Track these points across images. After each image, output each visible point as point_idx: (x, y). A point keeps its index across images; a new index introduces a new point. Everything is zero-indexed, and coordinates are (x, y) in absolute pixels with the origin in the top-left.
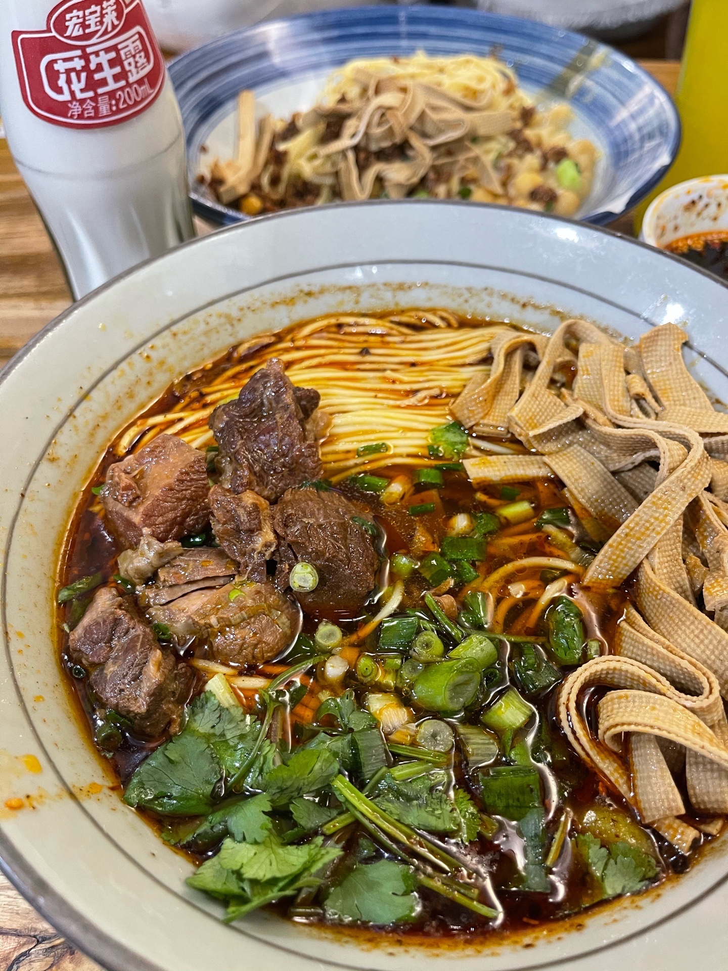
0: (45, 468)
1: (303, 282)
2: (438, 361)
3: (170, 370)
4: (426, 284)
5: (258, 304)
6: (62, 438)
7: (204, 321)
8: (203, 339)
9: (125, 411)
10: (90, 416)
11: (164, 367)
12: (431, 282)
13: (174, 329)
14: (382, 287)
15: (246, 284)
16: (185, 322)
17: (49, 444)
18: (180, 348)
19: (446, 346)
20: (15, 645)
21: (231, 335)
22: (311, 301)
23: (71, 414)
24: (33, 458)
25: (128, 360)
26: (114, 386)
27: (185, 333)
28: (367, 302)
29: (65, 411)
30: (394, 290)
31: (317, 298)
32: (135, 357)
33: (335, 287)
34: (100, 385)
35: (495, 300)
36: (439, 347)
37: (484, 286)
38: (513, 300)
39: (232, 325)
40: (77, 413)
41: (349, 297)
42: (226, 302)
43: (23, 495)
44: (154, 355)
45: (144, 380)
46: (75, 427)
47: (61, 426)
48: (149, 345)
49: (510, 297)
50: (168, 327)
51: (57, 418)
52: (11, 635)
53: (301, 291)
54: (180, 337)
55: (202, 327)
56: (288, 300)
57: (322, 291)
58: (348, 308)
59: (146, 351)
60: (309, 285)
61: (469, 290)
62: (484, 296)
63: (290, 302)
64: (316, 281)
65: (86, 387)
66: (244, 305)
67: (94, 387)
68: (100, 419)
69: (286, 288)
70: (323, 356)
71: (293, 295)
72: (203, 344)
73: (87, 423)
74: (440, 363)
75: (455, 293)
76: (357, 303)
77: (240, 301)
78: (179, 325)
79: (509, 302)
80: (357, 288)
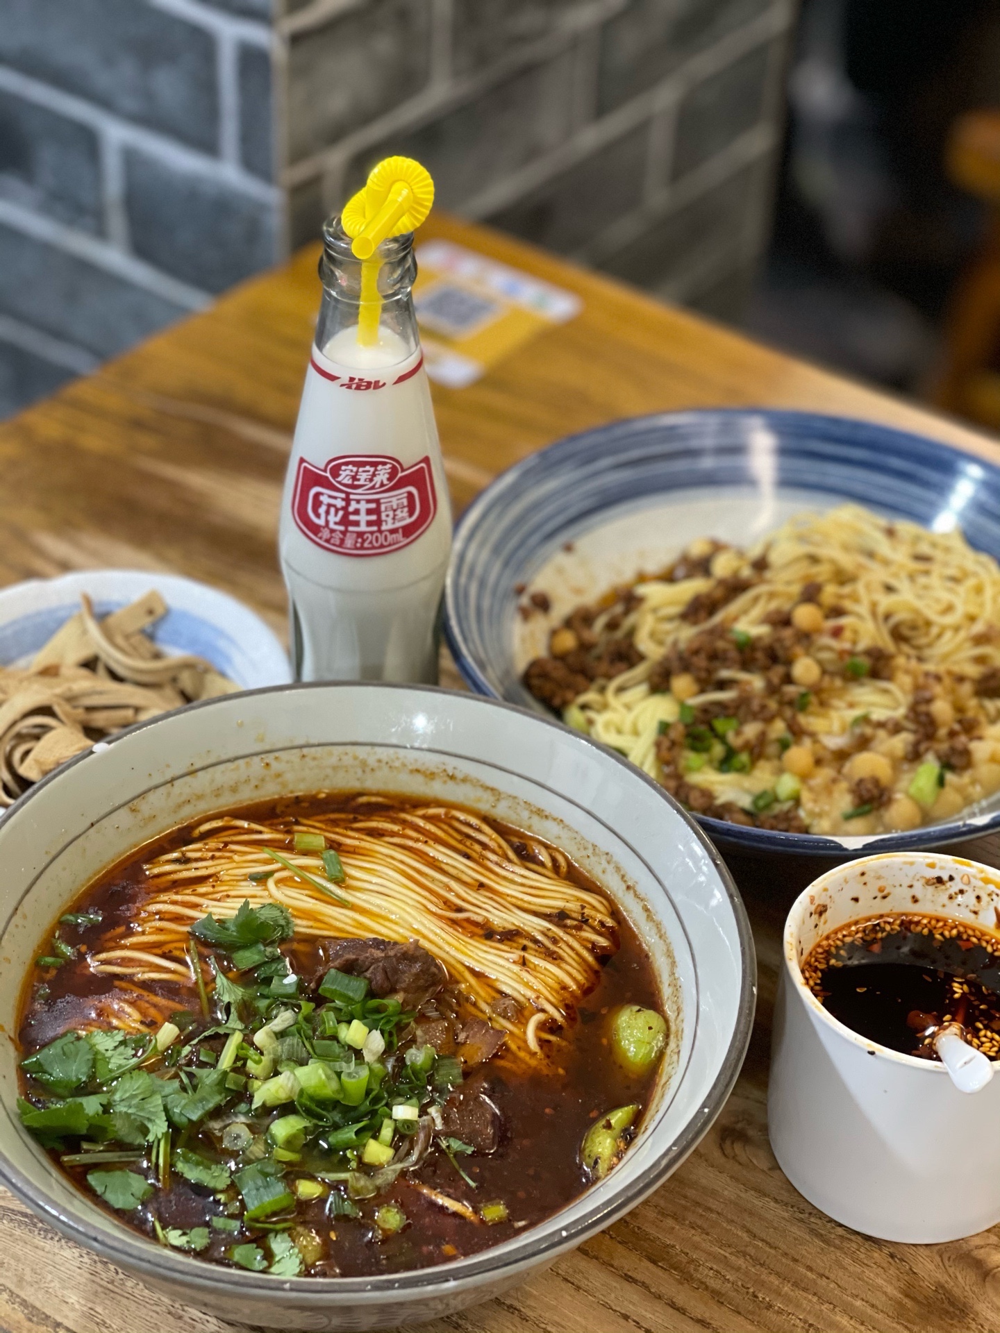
0: (123, 817)
1: (451, 763)
2: (508, 895)
3: (284, 785)
4: (561, 821)
5: (397, 764)
6: (152, 797)
7: (339, 756)
8: (329, 771)
9: (221, 801)
10: (187, 790)
11: (280, 780)
12: (566, 821)
13: (305, 751)
14: (522, 803)
16: (319, 749)
17: (139, 796)
18: (303, 770)
19: (531, 887)
21: (358, 779)
22: (450, 784)
23: (172, 781)
24: (119, 801)
25: (248, 759)
26: (221, 776)
27: (314, 759)
28: (502, 812)
29: (168, 777)
30: (531, 811)
31: (457, 784)
32: (256, 759)
33: (478, 781)
34: (210, 770)
35: (610, 868)
36: (523, 885)
37: (607, 851)
38: (623, 877)
39: (364, 771)
40: (177, 783)
41: (487, 796)
42: (368, 748)
43: (92, 825)
44: (274, 765)
45: (253, 783)
46: (169, 794)
47: (157, 787)
48: (277, 754)
49: (622, 873)
50: (301, 747)
51: (157, 780)
53: (445, 770)
54: (307, 759)
55: (333, 761)
56: (428, 772)
57: (464, 780)
58: (484, 807)
59: (270, 758)
60: (455, 768)
61: (594, 846)
62: (604, 859)
63: (431, 776)
64: (465, 768)
65: (197, 766)
66: (384, 758)
67: (203, 769)
68: (195, 797)
69: (433, 761)
70: (417, 840)
71: (435, 770)
72: (327, 776)
73: (181, 794)
74: (509, 899)
75: (582, 844)
76: (493, 807)
77: (382, 753)
78: (313, 750)
79: (619, 878)
80: (500, 794)
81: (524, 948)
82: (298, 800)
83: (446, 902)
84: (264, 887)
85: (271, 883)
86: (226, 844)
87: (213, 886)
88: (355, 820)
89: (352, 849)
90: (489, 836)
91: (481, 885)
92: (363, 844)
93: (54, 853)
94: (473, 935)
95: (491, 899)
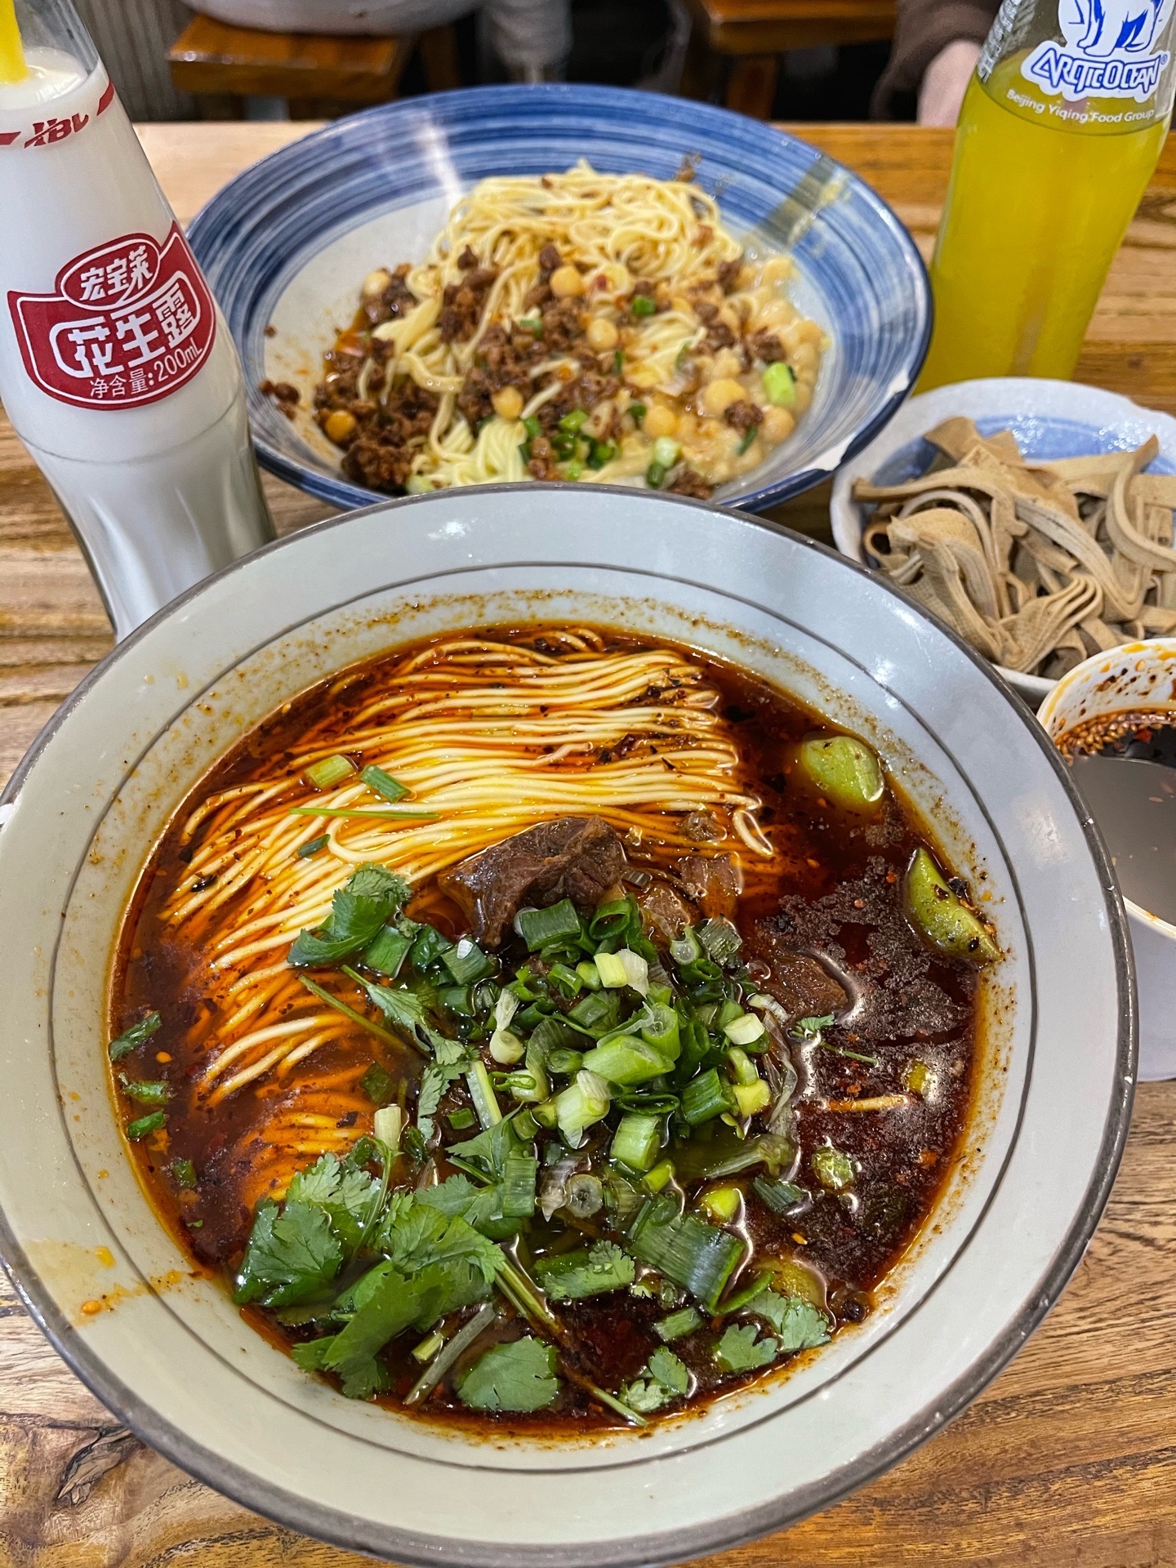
0: (89, 875)
1: (409, 593)
2: (582, 702)
3: (237, 721)
4: (570, 591)
5: (350, 625)
6: (106, 831)
7: (280, 653)
8: (278, 676)
9: (183, 782)
10: (138, 796)
11: (230, 717)
12: (576, 589)
13: (241, 668)
14: (512, 595)
15: (334, 602)
16: (254, 657)
17: (90, 842)
18: (250, 691)
19: (593, 680)
20: (71, 1110)
21: (317, 668)
22: (420, 616)
23: (115, 797)
24: (72, 866)
25: (183, 717)
26: (167, 753)
27: (255, 671)
28: (493, 616)
29: (107, 793)
30: (528, 599)
31: (428, 612)
32: (190, 710)
33: (451, 597)
34: (149, 755)
35: (657, 614)
36: (583, 683)
37: (644, 596)
38: (681, 615)
39: (317, 654)
40: (121, 796)
41: (468, 607)
42: (308, 626)
43: (64, 915)
44: (216, 705)
45: (206, 738)
46: (122, 814)
47: (103, 817)
48: (210, 692)
49: (677, 611)
50: (233, 667)
51: (98, 806)
52: (65, 1099)
53: (407, 605)
54: (248, 677)
55: (277, 661)
56: (388, 617)
57: (434, 604)
58: (470, 622)
59: (205, 700)
60: (417, 597)
61: (626, 600)
62: (645, 608)
63: (394, 619)
64: (426, 590)
65: (132, 761)
66: (333, 627)
67: (141, 758)
68: (152, 798)
69: (385, 602)
70: (436, 700)
71: (396, 610)
72: (280, 683)
73: (135, 806)
74: (585, 705)
75: (609, 604)
76: (480, 616)
77: (325, 622)
78: (248, 662)
79: (677, 618)
80: (481, 598)
81: (654, 751)
82: (265, 730)
83: (527, 749)
84: (327, 858)
85: (333, 845)
86: (236, 828)
87: (269, 892)
88: (348, 717)
89: (376, 751)
90: (502, 652)
91: (544, 709)
92: (385, 738)
93: (46, 987)
94: (588, 768)
95: (567, 716)
